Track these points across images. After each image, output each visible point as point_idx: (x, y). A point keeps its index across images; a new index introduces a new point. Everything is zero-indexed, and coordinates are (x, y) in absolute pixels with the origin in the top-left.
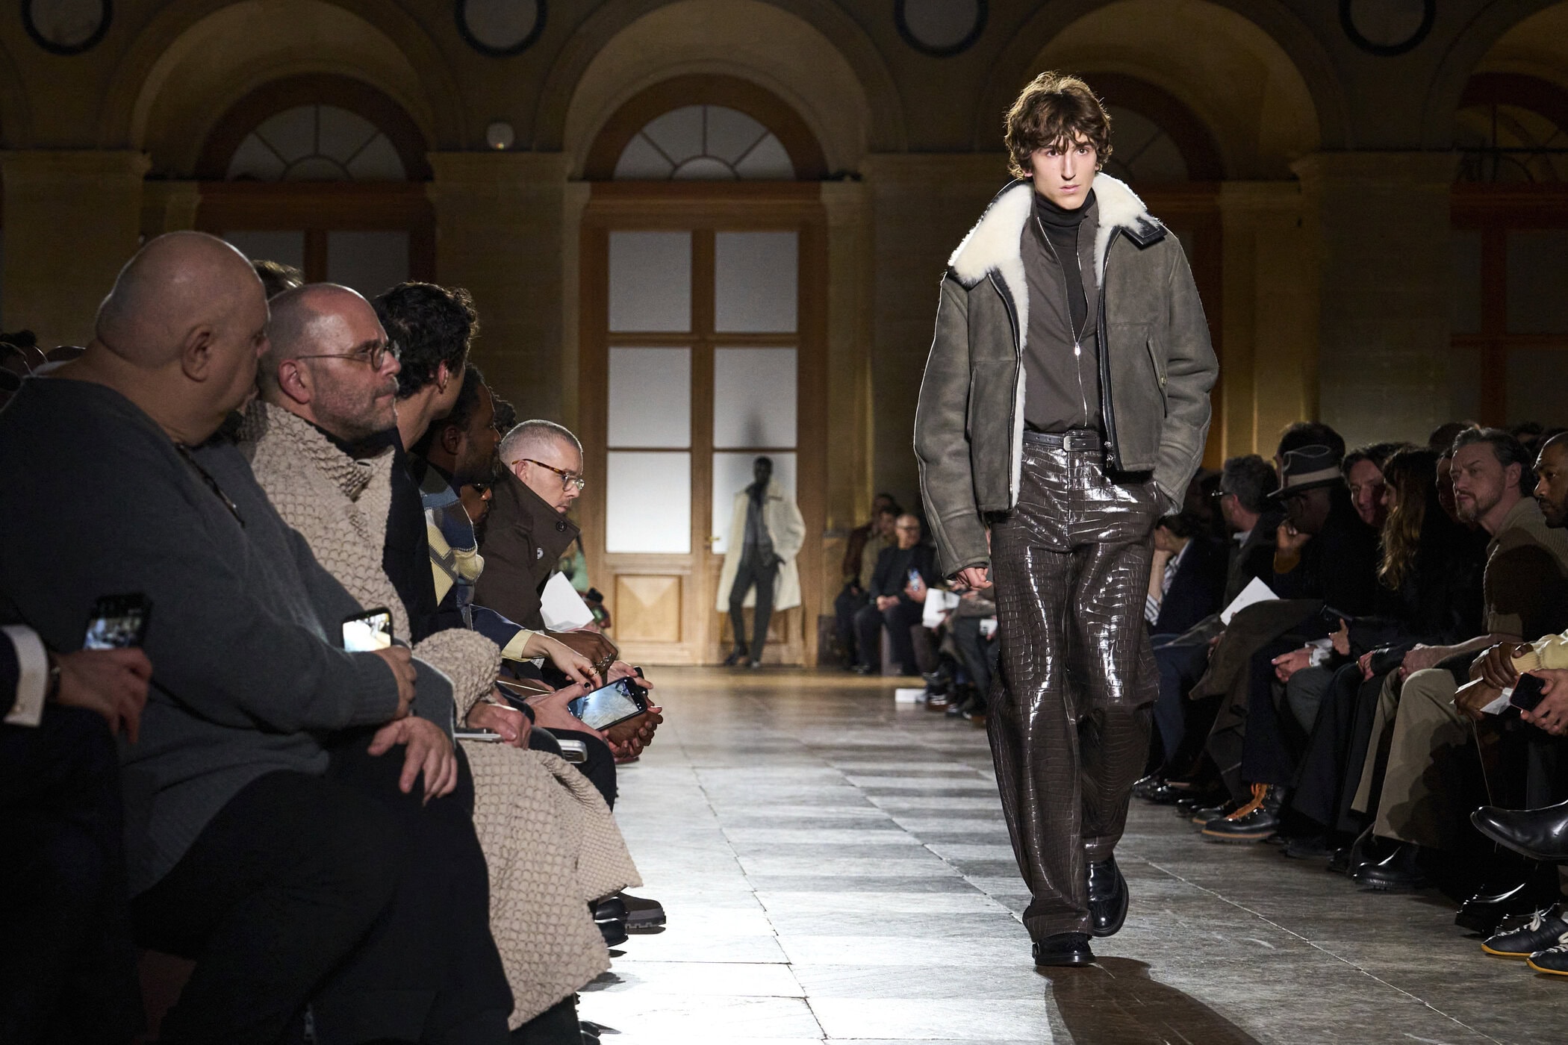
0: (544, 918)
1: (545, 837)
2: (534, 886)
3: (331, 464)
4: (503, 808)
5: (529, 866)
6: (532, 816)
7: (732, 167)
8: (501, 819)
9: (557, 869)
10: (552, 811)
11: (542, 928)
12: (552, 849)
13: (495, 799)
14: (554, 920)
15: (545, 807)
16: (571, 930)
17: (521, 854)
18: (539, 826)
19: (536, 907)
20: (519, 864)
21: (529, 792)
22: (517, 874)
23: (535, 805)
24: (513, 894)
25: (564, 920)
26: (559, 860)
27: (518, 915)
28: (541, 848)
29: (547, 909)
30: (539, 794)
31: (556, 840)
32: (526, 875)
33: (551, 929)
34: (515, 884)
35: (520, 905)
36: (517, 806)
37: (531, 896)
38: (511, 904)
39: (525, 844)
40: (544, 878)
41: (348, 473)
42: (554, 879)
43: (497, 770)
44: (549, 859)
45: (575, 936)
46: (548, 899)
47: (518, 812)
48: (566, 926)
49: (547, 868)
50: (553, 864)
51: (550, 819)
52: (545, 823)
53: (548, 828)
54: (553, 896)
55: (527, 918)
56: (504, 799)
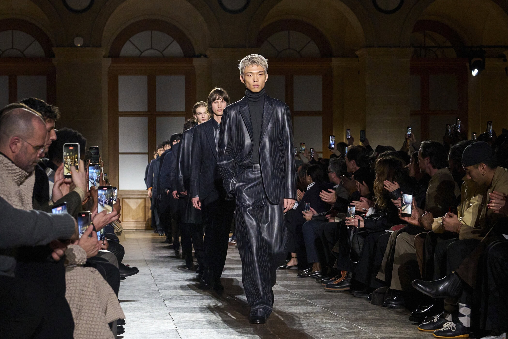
0: (92, 330)
1: (92, 301)
2: (89, 318)
3: (13, 171)
4: (77, 291)
5: (87, 311)
6: (88, 293)
7: (161, 52)
8: (77, 295)
9: (97, 312)
10: (95, 291)
11: (92, 333)
12: (95, 305)
13: (74, 288)
14: (96, 330)
15: (93, 290)
16: (102, 334)
17: (84, 307)
18: (90, 297)
19: (90, 326)
20: (83, 311)
21: (87, 285)
22: (83, 314)
23: (89, 290)
24: (81, 321)
25: (99, 330)
26: (97, 309)
27: (83, 328)
28: (91, 305)
29: (93, 326)
30: (90, 286)
31: (96, 302)
32: (86, 314)
33: (95, 334)
34: (82, 318)
35: (84, 325)
36: (83, 290)
37: (88, 322)
38: (81, 325)
39: (85, 304)
40: (92, 315)
41: (20, 174)
42: (96, 316)
43: (75, 277)
44: (94, 309)
45: (103, 336)
46: (94, 323)
47: (82, 292)
48: (100, 332)
49: (93, 312)
50: (95, 311)
51: (94, 294)
52: (92, 296)
53: (94, 297)
54: (96, 322)
55: (86, 330)
56: (78, 288)
